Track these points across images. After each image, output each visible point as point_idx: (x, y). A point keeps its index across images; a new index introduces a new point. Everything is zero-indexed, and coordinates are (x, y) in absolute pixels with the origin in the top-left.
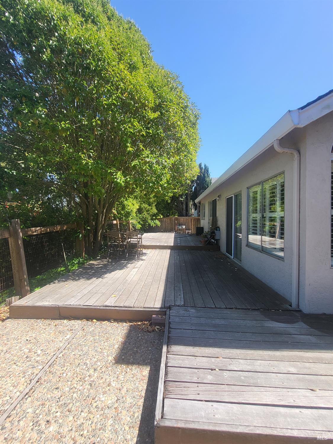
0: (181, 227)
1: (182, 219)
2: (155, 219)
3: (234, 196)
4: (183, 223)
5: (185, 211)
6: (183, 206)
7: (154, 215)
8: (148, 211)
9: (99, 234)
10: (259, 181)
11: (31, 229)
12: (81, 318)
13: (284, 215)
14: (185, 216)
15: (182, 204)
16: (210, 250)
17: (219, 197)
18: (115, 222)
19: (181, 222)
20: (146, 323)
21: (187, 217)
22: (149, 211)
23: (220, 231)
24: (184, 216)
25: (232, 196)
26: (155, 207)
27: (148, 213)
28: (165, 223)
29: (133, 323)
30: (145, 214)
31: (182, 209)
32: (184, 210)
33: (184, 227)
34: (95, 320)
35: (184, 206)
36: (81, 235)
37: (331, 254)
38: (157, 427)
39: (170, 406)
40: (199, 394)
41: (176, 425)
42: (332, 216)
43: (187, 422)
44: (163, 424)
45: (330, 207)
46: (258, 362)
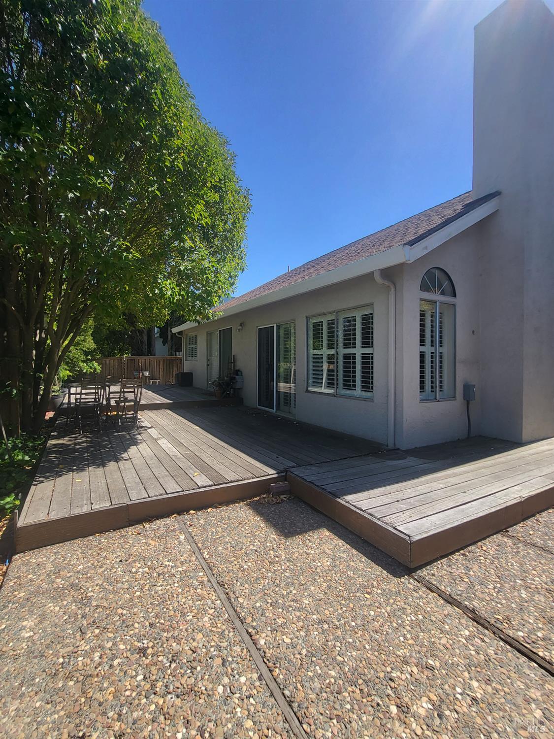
1: (142, 360)
2: (91, 360)
3: (277, 326)
4: (144, 367)
5: (147, 347)
6: (143, 338)
7: (90, 352)
10: (332, 310)
12: (167, 515)
13: (373, 351)
14: (147, 354)
17: (241, 325)
19: (141, 365)
20: (264, 496)
21: (151, 357)
22: (80, 344)
23: (242, 375)
24: (145, 355)
25: (274, 326)
26: (92, 338)
28: (108, 368)
29: (246, 501)
31: (142, 342)
32: (145, 345)
33: (148, 374)
34: (192, 512)
35: (145, 338)
36: (15, 391)
37: (420, 389)
38: (412, 543)
39: (405, 529)
40: (411, 517)
41: (423, 537)
42: (421, 352)
43: (426, 532)
44: (415, 540)
45: (419, 343)
46: (418, 488)
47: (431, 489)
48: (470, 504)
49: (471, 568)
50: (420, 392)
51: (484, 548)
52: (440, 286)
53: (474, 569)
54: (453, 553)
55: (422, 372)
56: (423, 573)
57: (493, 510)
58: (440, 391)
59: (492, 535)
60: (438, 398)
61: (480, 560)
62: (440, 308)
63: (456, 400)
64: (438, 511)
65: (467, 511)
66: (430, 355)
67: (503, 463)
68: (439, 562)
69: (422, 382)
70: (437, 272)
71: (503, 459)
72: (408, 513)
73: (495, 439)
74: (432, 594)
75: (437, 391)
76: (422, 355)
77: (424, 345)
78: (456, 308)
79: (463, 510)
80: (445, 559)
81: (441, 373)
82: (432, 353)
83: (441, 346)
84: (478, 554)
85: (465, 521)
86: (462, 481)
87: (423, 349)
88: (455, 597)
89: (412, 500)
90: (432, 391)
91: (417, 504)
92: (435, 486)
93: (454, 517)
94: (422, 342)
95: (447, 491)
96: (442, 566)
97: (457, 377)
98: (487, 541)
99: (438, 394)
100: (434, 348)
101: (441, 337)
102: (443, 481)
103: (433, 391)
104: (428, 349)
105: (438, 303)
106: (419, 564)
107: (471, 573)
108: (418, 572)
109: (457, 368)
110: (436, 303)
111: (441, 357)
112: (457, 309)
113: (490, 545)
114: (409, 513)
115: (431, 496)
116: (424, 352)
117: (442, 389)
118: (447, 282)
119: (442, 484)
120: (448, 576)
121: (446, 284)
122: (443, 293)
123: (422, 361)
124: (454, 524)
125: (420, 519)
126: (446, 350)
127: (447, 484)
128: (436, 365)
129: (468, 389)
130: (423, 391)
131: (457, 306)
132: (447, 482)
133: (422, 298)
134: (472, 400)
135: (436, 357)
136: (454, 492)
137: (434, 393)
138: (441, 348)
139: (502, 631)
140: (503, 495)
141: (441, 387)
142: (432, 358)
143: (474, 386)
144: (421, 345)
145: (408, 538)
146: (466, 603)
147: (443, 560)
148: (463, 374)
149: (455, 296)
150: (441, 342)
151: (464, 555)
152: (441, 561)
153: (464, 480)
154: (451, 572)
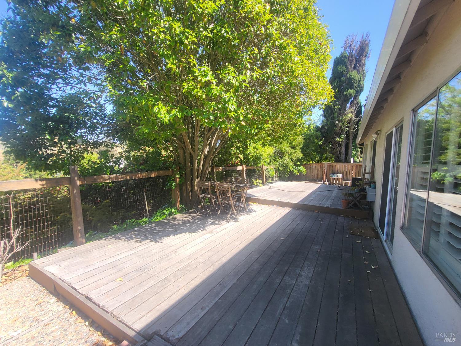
0: (336, 176)
1: (339, 166)
2: (300, 165)
3: (396, 129)
4: (339, 171)
5: (344, 156)
6: (341, 148)
7: (299, 160)
8: (290, 155)
9: (195, 183)
11: (103, 176)
14: (343, 161)
15: (341, 145)
16: (353, 217)
17: (376, 133)
18: (240, 168)
19: (337, 169)
21: (346, 164)
22: (292, 155)
25: (393, 131)
26: (300, 150)
27: (290, 157)
28: (314, 170)
30: (286, 159)
31: (340, 153)
32: (343, 154)
33: (341, 176)
35: (343, 149)
36: (174, 183)
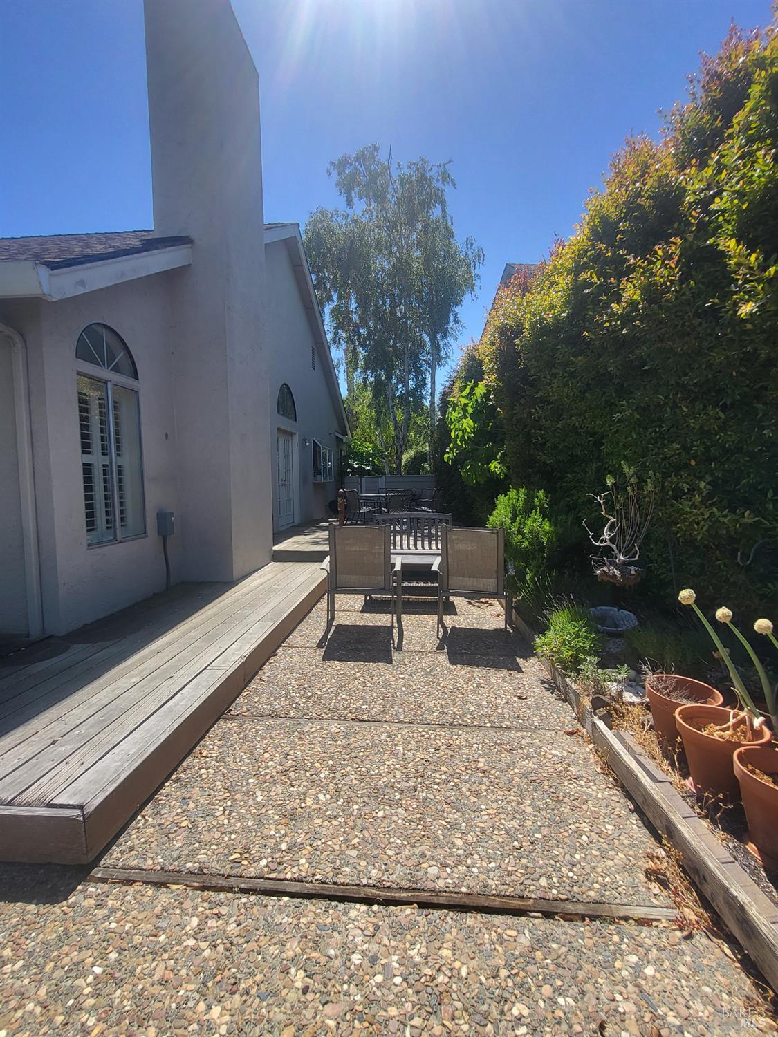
37: (87, 526)
38: (87, 818)
39: (70, 797)
40: (82, 764)
41: (108, 793)
42: (84, 464)
43: (113, 781)
44: (92, 808)
45: (80, 450)
46: (94, 699)
47: (116, 693)
48: (179, 695)
49: (190, 798)
50: (88, 530)
51: (204, 753)
52: (112, 357)
53: (195, 797)
54: (161, 786)
55: (89, 498)
56: (115, 856)
57: (212, 690)
58: (122, 526)
59: (213, 726)
60: (119, 537)
61: (201, 776)
62: (113, 393)
63: (147, 536)
64: (132, 729)
65: (177, 708)
66: (101, 469)
67: (215, 615)
68: (139, 817)
69: (90, 514)
70: (105, 334)
71: (215, 610)
72: (74, 759)
73: (201, 583)
74: (131, 890)
75: (117, 527)
76: (87, 470)
77: (89, 453)
78: (140, 396)
79: (171, 710)
80: (148, 806)
81: (121, 497)
82: (104, 466)
83: (119, 455)
84: (197, 768)
85: (175, 727)
86: (165, 660)
87: (88, 459)
88: (171, 868)
89: (82, 729)
90: (107, 528)
91: (93, 731)
92: (123, 683)
93: (159, 728)
94: (86, 447)
95: (143, 687)
96: (146, 821)
97: (147, 500)
98: (206, 741)
99: (118, 531)
100: (107, 458)
101: (118, 441)
102: (136, 672)
103: (111, 527)
104: (97, 459)
105: (109, 385)
106: (105, 844)
107: (192, 805)
108: (102, 862)
109: (145, 486)
110: (107, 384)
111: (120, 473)
112: (142, 400)
113: (210, 746)
114: (77, 757)
115: (117, 706)
116: (90, 465)
117: (125, 523)
118: (122, 353)
119: (136, 675)
120: (156, 834)
121: (121, 355)
122: (116, 369)
123: (88, 480)
124: (160, 739)
125: (100, 759)
126: (127, 460)
127: (142, 674)
128: (113, 485)
129: (163, 519)
130: (93, 530)
131: (141, 393)
132: (142, 671)
133: (81, 370)
134: (170, 535)
135: (112, 472)
136: (154, 684)
137: (111, 531)
138: (118, 458)
139: (241, 876)
140: (221, 662)
141: (122, 519)
142: (104, 474)
143: (172, 514)
144: (83, 452)
145: (78, 812)
146: (189, 865)
147: (146, 809)
148: (155, 497)
149: (137, 378)
150: (118, 449)
151: (178, 780)
152: (143, 814)
153: (168, 658)
154: (160, 825)
